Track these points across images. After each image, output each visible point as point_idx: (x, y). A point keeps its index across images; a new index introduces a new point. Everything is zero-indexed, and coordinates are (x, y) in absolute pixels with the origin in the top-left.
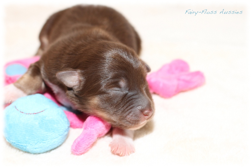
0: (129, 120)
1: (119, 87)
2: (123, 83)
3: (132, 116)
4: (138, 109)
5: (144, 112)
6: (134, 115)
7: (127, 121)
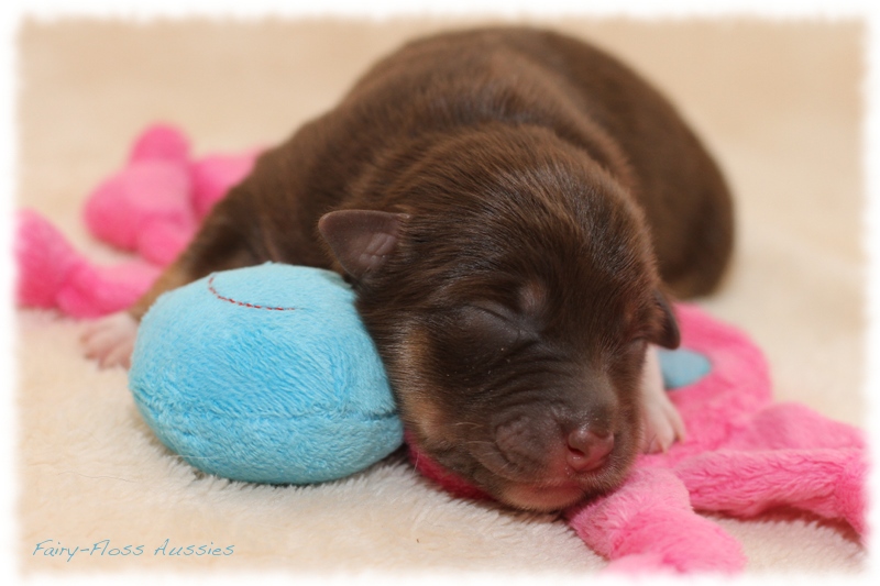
0: (504, 447)
1: (513, 305)
2: (532, 297)
3: (519, 433)
4: (552, 414)
5: (571, 435)
6: (527, 432)
7: (497, 448)
